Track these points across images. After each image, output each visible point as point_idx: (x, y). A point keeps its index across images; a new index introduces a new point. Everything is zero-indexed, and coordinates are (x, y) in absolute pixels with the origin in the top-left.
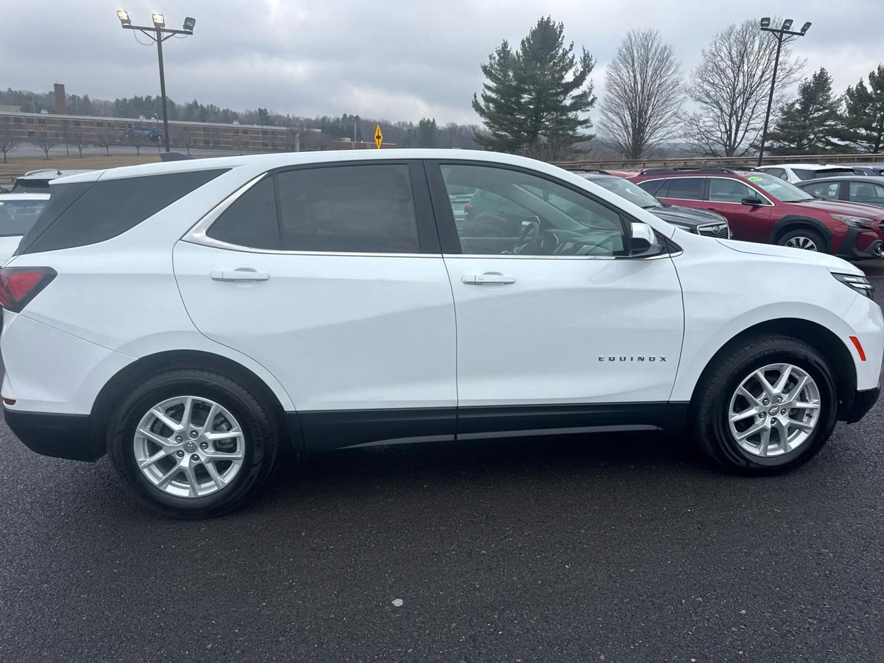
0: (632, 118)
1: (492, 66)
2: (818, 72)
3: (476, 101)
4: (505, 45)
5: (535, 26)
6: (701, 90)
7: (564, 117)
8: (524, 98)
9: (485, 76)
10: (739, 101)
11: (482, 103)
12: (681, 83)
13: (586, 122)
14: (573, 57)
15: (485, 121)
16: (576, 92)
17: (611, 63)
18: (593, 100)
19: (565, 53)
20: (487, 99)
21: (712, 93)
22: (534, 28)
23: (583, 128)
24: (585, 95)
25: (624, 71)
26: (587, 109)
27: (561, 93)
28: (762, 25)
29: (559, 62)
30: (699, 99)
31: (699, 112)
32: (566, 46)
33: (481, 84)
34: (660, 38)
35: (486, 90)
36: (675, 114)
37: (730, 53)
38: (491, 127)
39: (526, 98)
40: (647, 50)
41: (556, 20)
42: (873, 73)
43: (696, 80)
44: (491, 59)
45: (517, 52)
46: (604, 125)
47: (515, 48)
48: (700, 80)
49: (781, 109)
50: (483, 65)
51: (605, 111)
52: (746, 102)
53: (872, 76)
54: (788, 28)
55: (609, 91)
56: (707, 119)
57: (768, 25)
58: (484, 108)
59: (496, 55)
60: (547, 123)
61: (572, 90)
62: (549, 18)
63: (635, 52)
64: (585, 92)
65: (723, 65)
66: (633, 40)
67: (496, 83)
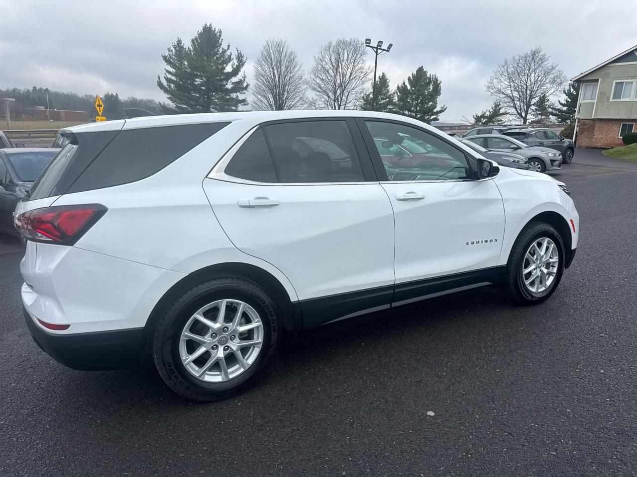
0: (274, 99)
1: (170, 57)
2: (381, 75)
3: (160, 81)
4: (179, 42)
5: (201, 29)
6: (315, 83)
7: (228, 97)
8: (197, 82)
9: (166, 63)
10: (339, 92)
11: (165, 83)
12: (304, 78)
13: (244, 101)
14: (231, 54)
15: (168, 97)
16: (235, 79)
17: (257, 60)
18: (248, 85)
19: (224, 52)
20: (169, 81)
21: (322, 86)
22: (200, 31)
23: (242, 105)
24: (240, 82)
25: (266, 67)
26: (243, 92)
27: (224, 79)
28: (366, 43)
29: (220, 57)
30: (314, 89)
31: (315, 98)
32: (224, 46)
33: (163, 70)
34: (288, 47)
35: (167, 74)
36: (301, 98)
37: (331, 60)
38: (173, 101)
39: (198, 81)
40: (280, 53)
41: (216, 27)
42: (410, 77)
43: (312, 76)
44: (169, 51)
45: (189, 48)
46: (256, 104)
47: (187, 44)
48: (314, 77)
49: (363, 98)
50: (163, 55)
51: (256, 94)
52: (342, 93)
53: (409, 79)
54: (381, 46)
55: (258, 80)
56: (320, 103)
57: (370, 43)
58: (167, 87)
59: (172, 48)
60: (216, 101)
61: (231, 78)
62: (211, 25)
63: (272, 54)
64: (241, 80)
65: (327, 67)
66: (270, 46)
67: (175, 69)
